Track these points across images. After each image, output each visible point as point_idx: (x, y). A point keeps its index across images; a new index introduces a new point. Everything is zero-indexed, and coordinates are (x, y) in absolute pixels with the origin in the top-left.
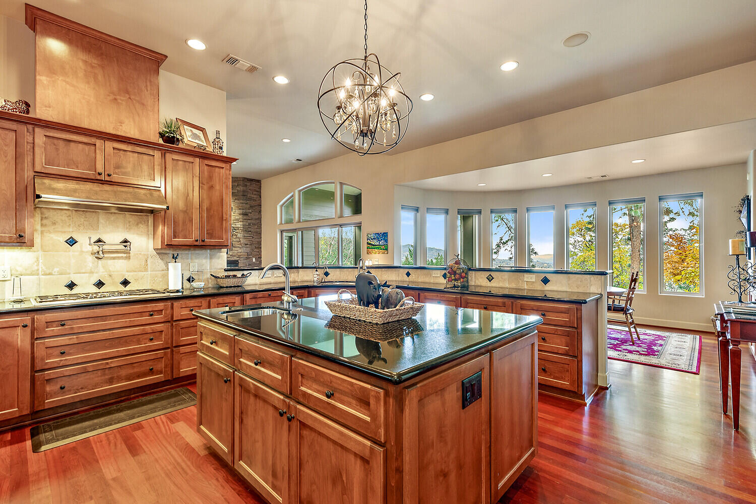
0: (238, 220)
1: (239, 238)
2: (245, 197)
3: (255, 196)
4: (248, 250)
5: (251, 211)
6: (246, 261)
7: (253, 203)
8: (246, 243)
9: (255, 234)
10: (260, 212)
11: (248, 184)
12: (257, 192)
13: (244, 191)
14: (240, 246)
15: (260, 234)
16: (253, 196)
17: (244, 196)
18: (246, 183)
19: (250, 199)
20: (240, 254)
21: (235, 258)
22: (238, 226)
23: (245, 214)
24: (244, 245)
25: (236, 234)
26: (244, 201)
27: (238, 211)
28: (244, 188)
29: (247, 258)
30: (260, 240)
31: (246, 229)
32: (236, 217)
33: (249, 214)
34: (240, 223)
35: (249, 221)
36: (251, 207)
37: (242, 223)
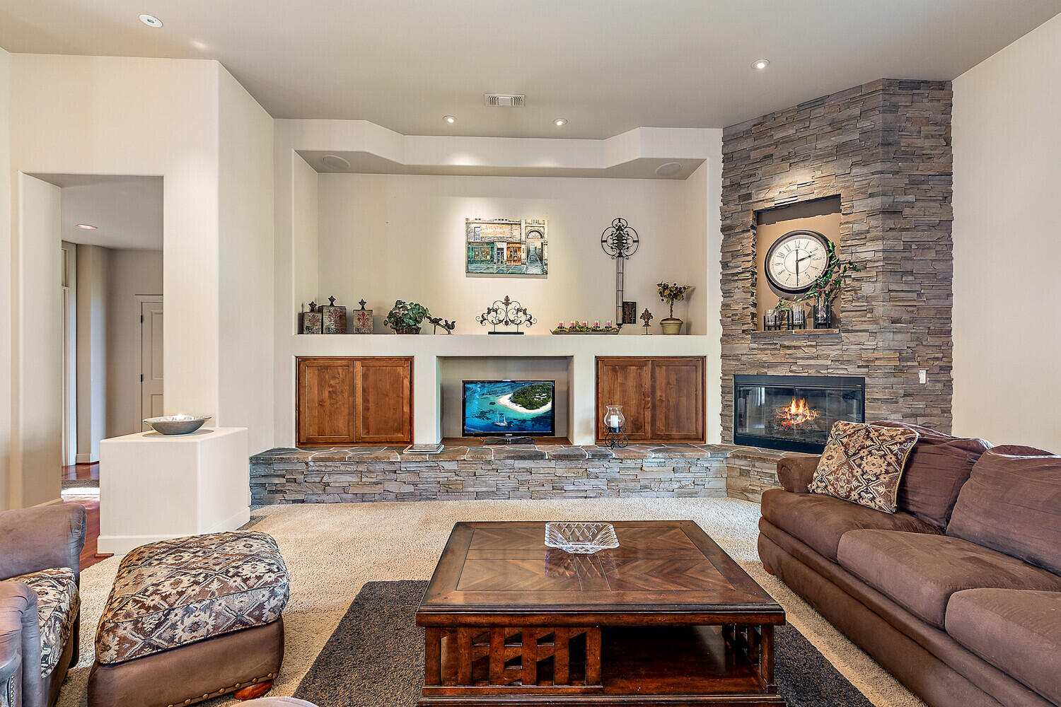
0: (862, 236)
1: (868, 299)
2: (892, 149)
3: (927, 143)
4: (902, 341)
5: (911, 198)
6: (892, 380)
7: (921, 169)
8: (895, 315)
9: (926, 282)
10: (947, 198)
11: (903, 101)
12: (936, 124)
13: (887, 129)
14: (872, 327)
15: (948, 279)
16: (919, 142)
17: (889, 144)
18: (894, 99)
19: (910, 155)
20: (871, 355)
21: (852, 371)
22: (863, 256)
23: (891, 212)
24: (886, 324)
25: (856, 284)
26: (889, 165)
27: (862, 205)
28: (890, 117)
29: (898, 371)
30: (947, 303)
31: (895, 266)
32: (857, 227)
33: (907, 211)
34: (871, 246)
35: (906, 236)
36: (914, 183)
37: (879, 245)
